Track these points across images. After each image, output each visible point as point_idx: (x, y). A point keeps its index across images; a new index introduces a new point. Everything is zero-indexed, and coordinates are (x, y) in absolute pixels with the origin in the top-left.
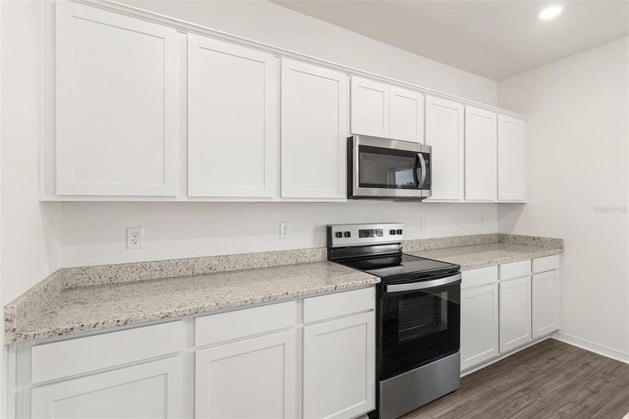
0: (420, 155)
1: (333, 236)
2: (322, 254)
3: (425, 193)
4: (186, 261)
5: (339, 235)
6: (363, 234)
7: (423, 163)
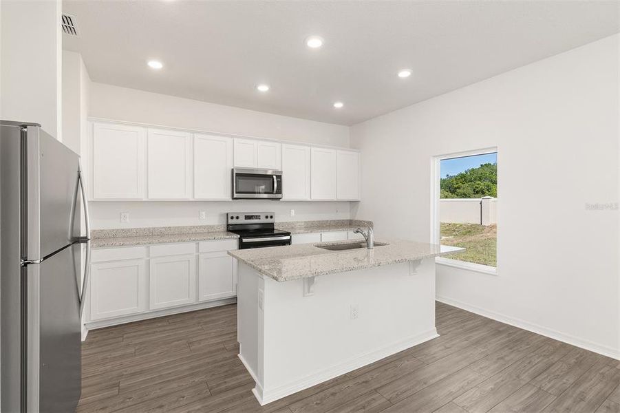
0: (275, 177)
1: (229, 219)
2: (224, 228)
3: (279, 196)
4: (149, 229)
5: (232, 218)
6: (247, 217)
7: (275, 180)
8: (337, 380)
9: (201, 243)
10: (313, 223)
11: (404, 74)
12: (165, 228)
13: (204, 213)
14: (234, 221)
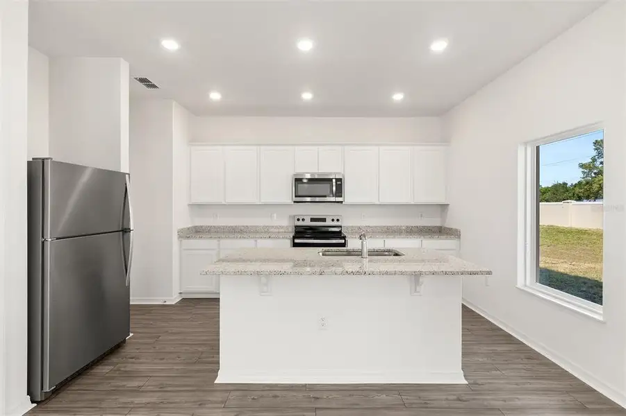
0: (334, 180)
1: (296, 220)
2: (292, 229)
3: (340, 199)
5: (298, 220)
6: (313, 220)
7: (334, 184)
8: (292, 387)
9: (259, 241)
10: (388, 228)
11: (439, 46)
12: (244, 226)
13: (275, 215)
14: (301, 223)
